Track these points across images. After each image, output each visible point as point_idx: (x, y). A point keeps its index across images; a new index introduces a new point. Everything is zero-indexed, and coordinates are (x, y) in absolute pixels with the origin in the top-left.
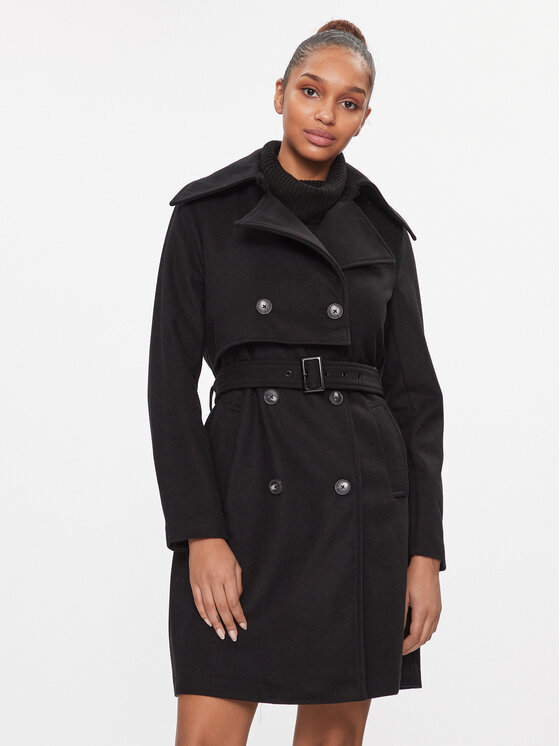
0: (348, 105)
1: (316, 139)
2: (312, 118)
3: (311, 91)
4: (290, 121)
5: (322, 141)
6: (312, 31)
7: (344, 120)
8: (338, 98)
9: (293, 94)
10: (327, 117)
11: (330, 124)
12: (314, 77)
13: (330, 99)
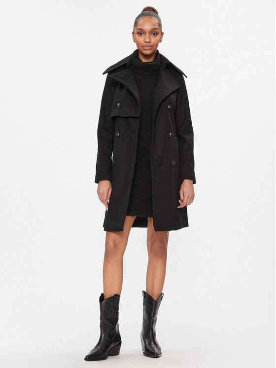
0: (154, 34)
1: (146, 48)
2: (143, 42)
3: (141, 34)
4: (138, 45)
5: (148, 48)
6: (140, 12)
7: (154, 40)
8: (150, 33)
9: (137, 36)
10: (148, 40)
11: (149, 42)
12: (140, 29)
13: (147, 35)
